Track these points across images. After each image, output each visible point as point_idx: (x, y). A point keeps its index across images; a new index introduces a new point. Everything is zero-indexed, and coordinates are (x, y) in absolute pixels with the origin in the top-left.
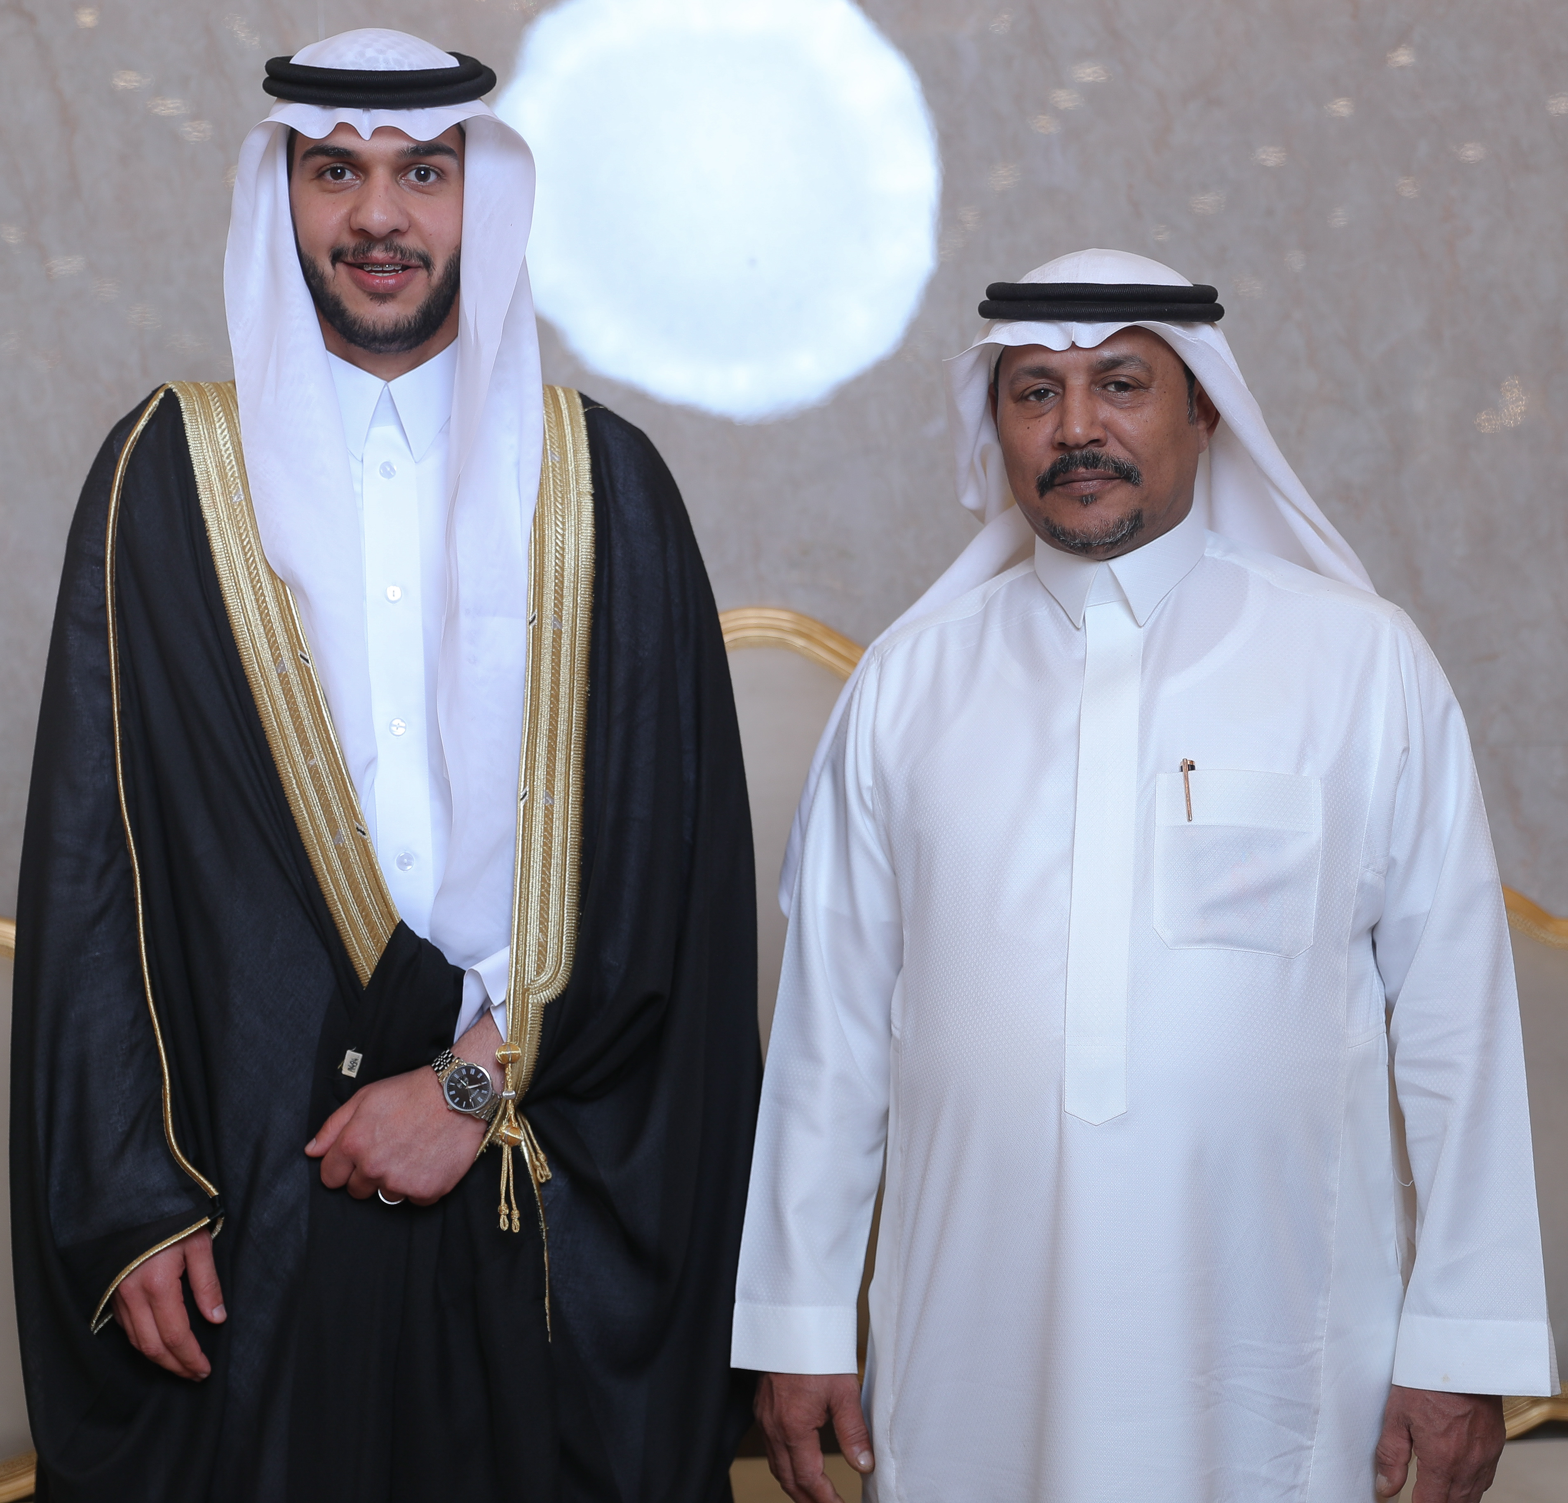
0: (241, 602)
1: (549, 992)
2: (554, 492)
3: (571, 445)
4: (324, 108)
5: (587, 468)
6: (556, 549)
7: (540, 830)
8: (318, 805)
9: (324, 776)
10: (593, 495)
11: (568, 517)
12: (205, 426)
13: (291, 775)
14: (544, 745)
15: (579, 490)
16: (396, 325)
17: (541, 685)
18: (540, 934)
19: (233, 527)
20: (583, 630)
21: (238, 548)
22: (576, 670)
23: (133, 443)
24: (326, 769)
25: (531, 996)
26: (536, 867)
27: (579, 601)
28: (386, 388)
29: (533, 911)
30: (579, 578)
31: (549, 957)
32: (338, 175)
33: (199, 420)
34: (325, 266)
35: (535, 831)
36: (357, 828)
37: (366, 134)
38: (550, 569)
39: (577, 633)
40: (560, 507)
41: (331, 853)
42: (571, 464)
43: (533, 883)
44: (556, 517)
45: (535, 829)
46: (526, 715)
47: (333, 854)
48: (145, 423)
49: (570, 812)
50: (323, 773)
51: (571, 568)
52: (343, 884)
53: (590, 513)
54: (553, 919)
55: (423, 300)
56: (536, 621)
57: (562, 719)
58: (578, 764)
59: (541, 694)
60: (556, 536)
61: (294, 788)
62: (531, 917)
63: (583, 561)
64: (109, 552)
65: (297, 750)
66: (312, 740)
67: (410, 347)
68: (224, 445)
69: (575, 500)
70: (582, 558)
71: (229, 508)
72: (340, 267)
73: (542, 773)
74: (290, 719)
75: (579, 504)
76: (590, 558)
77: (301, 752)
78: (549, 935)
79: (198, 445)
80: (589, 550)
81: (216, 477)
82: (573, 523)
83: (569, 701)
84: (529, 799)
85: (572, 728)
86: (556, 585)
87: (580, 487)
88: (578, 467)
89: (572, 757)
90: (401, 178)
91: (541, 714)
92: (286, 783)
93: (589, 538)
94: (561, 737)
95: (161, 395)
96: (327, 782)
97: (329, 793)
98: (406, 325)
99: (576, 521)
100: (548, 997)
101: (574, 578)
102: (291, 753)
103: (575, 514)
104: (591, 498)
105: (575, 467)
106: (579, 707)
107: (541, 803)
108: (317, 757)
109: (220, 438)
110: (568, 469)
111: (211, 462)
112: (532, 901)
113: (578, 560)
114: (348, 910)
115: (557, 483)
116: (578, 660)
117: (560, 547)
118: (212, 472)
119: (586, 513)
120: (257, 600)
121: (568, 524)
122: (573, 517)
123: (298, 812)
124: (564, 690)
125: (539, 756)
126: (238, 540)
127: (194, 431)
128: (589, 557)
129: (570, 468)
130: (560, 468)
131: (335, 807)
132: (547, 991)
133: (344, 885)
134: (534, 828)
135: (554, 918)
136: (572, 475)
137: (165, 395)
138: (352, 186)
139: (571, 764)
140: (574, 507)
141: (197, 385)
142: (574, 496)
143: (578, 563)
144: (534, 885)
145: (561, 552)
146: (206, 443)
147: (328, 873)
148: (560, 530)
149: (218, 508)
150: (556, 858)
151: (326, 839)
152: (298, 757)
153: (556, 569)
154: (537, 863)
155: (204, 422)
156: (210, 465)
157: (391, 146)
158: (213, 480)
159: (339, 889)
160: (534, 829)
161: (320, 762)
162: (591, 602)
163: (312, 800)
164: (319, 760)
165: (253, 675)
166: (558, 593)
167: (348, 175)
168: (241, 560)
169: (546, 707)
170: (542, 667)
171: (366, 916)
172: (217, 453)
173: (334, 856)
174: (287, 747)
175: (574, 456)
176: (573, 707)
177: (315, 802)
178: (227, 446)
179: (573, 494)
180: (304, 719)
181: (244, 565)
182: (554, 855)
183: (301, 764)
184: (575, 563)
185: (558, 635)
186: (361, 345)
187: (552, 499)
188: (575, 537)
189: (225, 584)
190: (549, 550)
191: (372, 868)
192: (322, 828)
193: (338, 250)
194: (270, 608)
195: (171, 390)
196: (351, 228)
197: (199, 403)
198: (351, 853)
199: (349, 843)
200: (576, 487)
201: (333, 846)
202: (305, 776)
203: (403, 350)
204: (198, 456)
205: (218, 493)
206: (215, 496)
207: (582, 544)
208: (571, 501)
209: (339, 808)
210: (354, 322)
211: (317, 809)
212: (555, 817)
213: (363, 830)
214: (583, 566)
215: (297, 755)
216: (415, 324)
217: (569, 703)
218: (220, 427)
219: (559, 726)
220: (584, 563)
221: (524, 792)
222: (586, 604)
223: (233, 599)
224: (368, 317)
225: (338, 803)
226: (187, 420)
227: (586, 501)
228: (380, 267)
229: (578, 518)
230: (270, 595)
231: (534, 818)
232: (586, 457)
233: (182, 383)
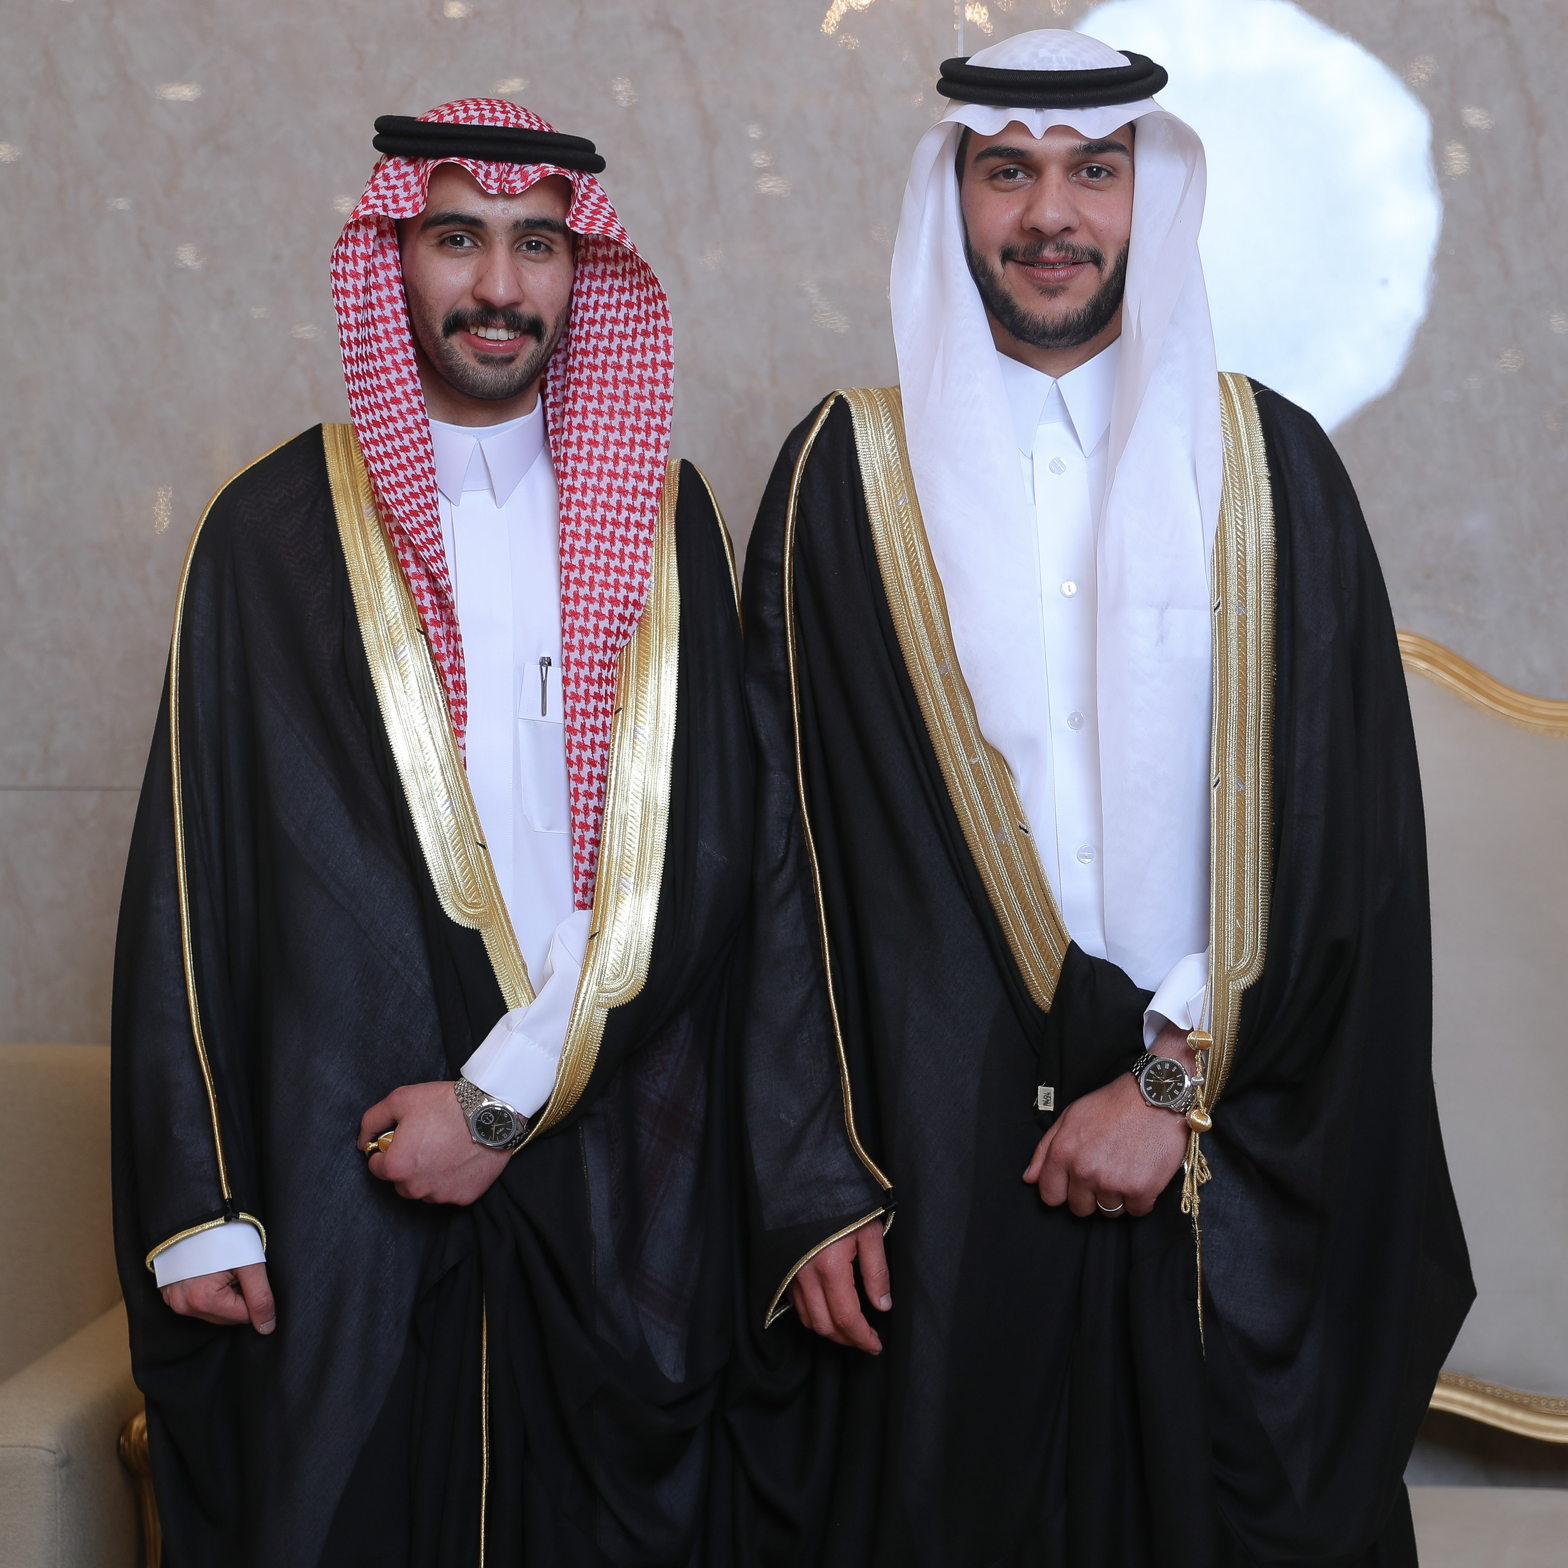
0: (904, 605)
1: (1245, 980)
2: (1232, 478)
3: (1244, 429)
4: (996, 108)
5: (1262, 451)
6: (1237, 534)
7: (1233, 816)
8: (980, 804)
9: (987, 775)
10: (1269, 478)
11: (1247, 501)
12: (873, 431)
13: (955, 774)
14: (1234, 731)
15: (1256, 474)
16: (1066, 319)
17: (1229, 671)
18: (1237, 920)
19: (898, 530)
20: (1267, 615)
21: (902, 551)
22: (1262, 654)
23: (807, 451)
24: (988, 768)
25: (1231, 983)
26: (1231, 854)
27: (1262, 585)
28: (1055, 385)
29: (1230, 897)
30: (1262, 562)
31: (1246, 943)
32: (1009, 174)
33: (868, 425)
34: (996, 264)
35: (1229, 817)
36: (1020, 826)
37: (1038, 133)
38: (1232, 554)
39: (1262, 617)
40: (1238, 492)
41: (994, 850)
42: (1246, 448)
43: (1228, 869)
44: (1235, 502)
45: (1229, 815)
46: (1216, 702)
47: (996, 852)
48: (818, 431)
49: (1261, 798)
50: (986, 772)
51: (1252, 553)
52: (1005, 881)
53: (1268, 496)
54: (1249, 906)
55: (1094, 293)
56: (1220, 607)
57: (1251, 704)
58: (1267, 749)
59: (1229, 680)
60: (1236, 521)
61: (957, 786)
62: (1228, 904)
63: (1264, 545)
64: (787, 558)
65: (960, 750)
66: (975, 739)
67: (1078, 343)
68: (892, 450)
69: (1253, 484)
70: (1263, 542)
71: (894, 512)
72: (1010, 265)
73: (1233, 759)
74: (952, 719)
75: (1257, 487)
76: (1271, 542)
77: (964, 751)
78: (1245, 921)
79: (867, 450)
80: (1269, 534)
81: (883, 481)
82: (1252, 506)
83: (1257, 686)
84: (1222, 786)
85: (1260, 713)
86: (1239, 570)
87: (1256, 471)
88: (1253, 451)
89: (1261, 742)
90: (1073, 176)
91: (1230, 700)
92: (949, 782)
93: (1269, 521)
94: (1251, 723)
95: (832, 402)
96: (989, 781)
97: (991, 791)
98: (1076, 319)
99: (1255, 505)
100: (1246, 983)
101: (1257, 562)
102: (954, 753)
103: (1253, 498)
104: (1268, 481)
105: (1250, 451)
106: (1266, 692)
107: (1233, 789)
108: (979, 756)
109: (888, 442)
110: (1243, 454)
111: (879, 467)
112: (1228, 888)
113: (1260, 544)
114: (1011, 907)
115: (1233, 468)
116: (1263, 645)
117: (1240, 532)
118: (879, 476)
119: (1265, 497)
120: (920, 603)
121: (1247, 508)
122: (1252, 500)
123: (961, 811)
124: (1251, 676)
125: (1229, 742)
126: (902, 543)
127: (863, 436)
128: (1270, 540)
129: (1245, 453)
130: (1235, 453)
131: (997, 805)
132: (1246, 978)
133: (1007, 882)
134: (1227, 814)
135: (1250, 904)
136: (1248, 459)
137: (835, 401)
138: (1024, 185)
139: (1261, 749)
140: (1252, 491)
141: (865, 391)
142: (1251, 480)
143: (1260, 547)
144: (1230, 871)
145: (1242, 537)
146: (874, 448)
147: (990, 870)
148: (1239, 515)
149: (883, 512)
150: (1249, 844)
151: (989, 837)
152: (961, 756)
153: (1237, 554)
154: (1231, 849)
155: (873, 428)
156: (877, 470)
157: (1062, 145)
158: (880, 485)
159: (1002, 886)
160: (1227, 816)
161: (982, 762)
162: (1274, 586)
163: (975, 798)
164: (981, 759)
165: (916, 675)
166: (1241, 578)
167: (1020, 175)
168: (905, 563)
169: (1235, 692)
170: (1229, 653)
171: (1028, 912)
172: (884, 458)
173: (996, 853)
174: (950, 746)
175: (1248, 440)
176: (1260, 692)
177: (978, 800)
178: (894, 451)
179: (1250, 478)
180: (966, 719)
181: (908, 568)
182: (1247, 840)
183: (965, 763)
184: (1256, 548)
185: (1243, 620)
186: (1029, 341)
187: (1230, 485)
188: (1255, 521)
189: (889, 587)
190: (1230, 536)
191: (1034, 866)
192: (985, 826)
193: (1009, 249)
194: (932, 611)
195: (841, 396)
196: (1022, 228)
197: (869, 408)
198: (1013, 851)
199: (1012, 841)
200: (1253, 472)
201: (996, 844)
202: (968, 775)
203: (1071, 345)
204: (865, 461)
205: (885, 497)
206: (881, 500)
207: (1263, 527)
208: (1248, 486)
209: (1001, 806)
210: (1024, 318)
211: (980, 807)
212: (1246, 803)
213: (1025, 828)
214: (1264, 550)
215: (960, 754)
216: (1084, 317)
217: (1257, 688)
218: (888, 432)
219: (1248, 710)
220: (1265, 547)
221: (1217, 778)
222: (1270, 588)
223: (898, 601)
224: (1037, 312)
225: (1000, 802)
226: (857, 425)
227: (1263, 485)
228: (1050, 265)
229: (1257, 502)
230: (932, 597)
231: (1227, 804)
232: (1260, 440)
233: (853, 389)
